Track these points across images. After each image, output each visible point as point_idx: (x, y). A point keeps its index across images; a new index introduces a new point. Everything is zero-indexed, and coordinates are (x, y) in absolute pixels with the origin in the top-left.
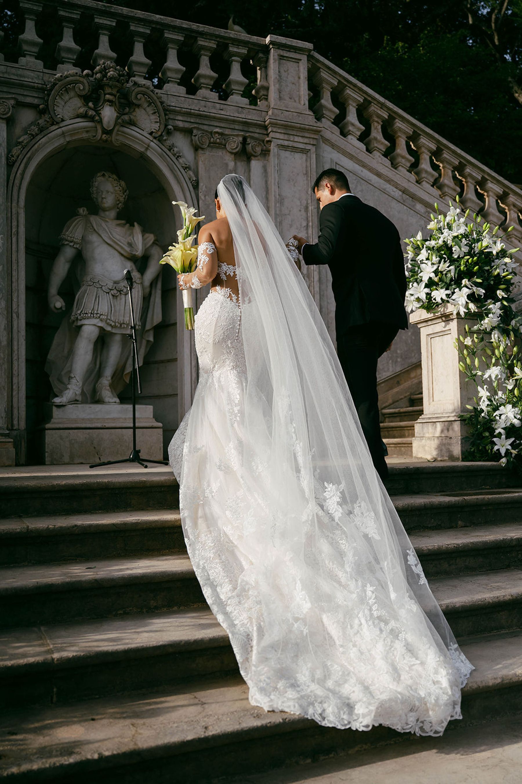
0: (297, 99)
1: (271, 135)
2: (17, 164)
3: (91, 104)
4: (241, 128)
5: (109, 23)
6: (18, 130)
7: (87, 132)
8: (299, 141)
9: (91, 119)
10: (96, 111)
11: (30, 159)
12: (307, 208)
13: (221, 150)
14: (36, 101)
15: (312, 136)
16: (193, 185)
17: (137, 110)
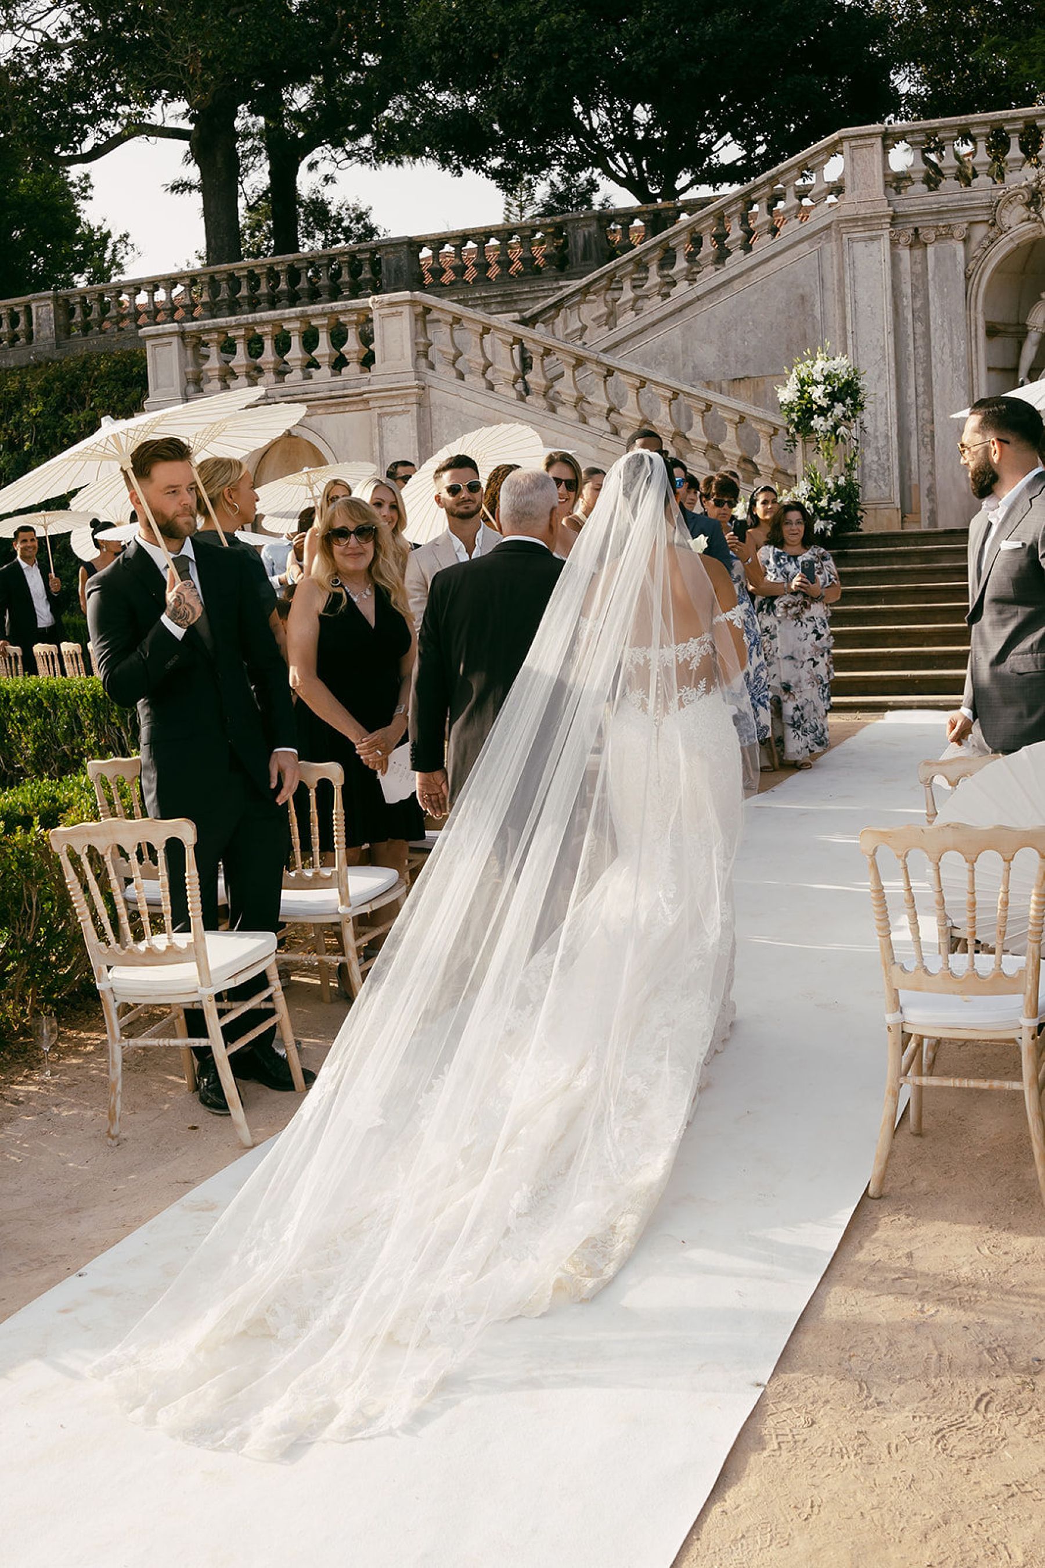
2: (973, 277)
3: (1032, 208)
6: (973, 245)
7: (1033, 231)
9: (1035, 220)
10: (1038, 213)
11: (984, 270)
14: (986, 218)
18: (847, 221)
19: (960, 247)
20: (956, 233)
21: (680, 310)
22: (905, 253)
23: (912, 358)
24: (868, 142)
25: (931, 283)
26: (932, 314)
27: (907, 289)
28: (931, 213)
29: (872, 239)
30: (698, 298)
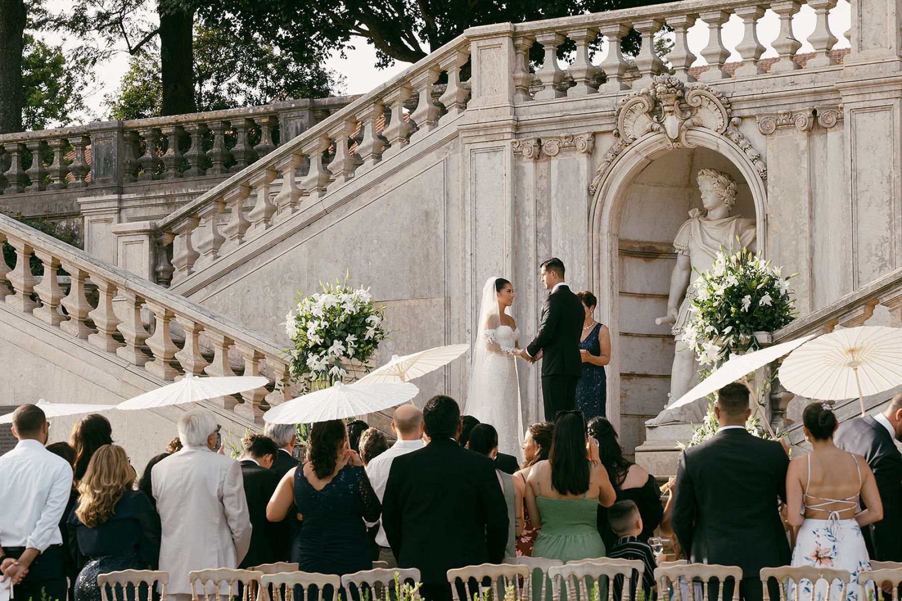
0: (883, 43)
1: (844, 100)
2: (597, 193)
3: (655, 118)
4: (812, 98)
5: (679, 21)
6: (600, 158)
7: (661, 143)
8: (877, 98)
9: (659, 131)
10: (661, 124)
11: (608, 187)
12: (890, 177)
13: (791, 130)
14: (610, 128)
15: (894, 88)
16: (762, 177)
17: (699, 110)
18: (468, 130)
19: (583, 160)
20: (579, 146)
21: (309, 224)
22: (529, 166)
23: (533, 284)
24: (496, 41)
25: (554, 200)
26: (554, 236)
27: (529, 206)
28: (555, 122)
29: (495, 150)
30: (326, 212)
